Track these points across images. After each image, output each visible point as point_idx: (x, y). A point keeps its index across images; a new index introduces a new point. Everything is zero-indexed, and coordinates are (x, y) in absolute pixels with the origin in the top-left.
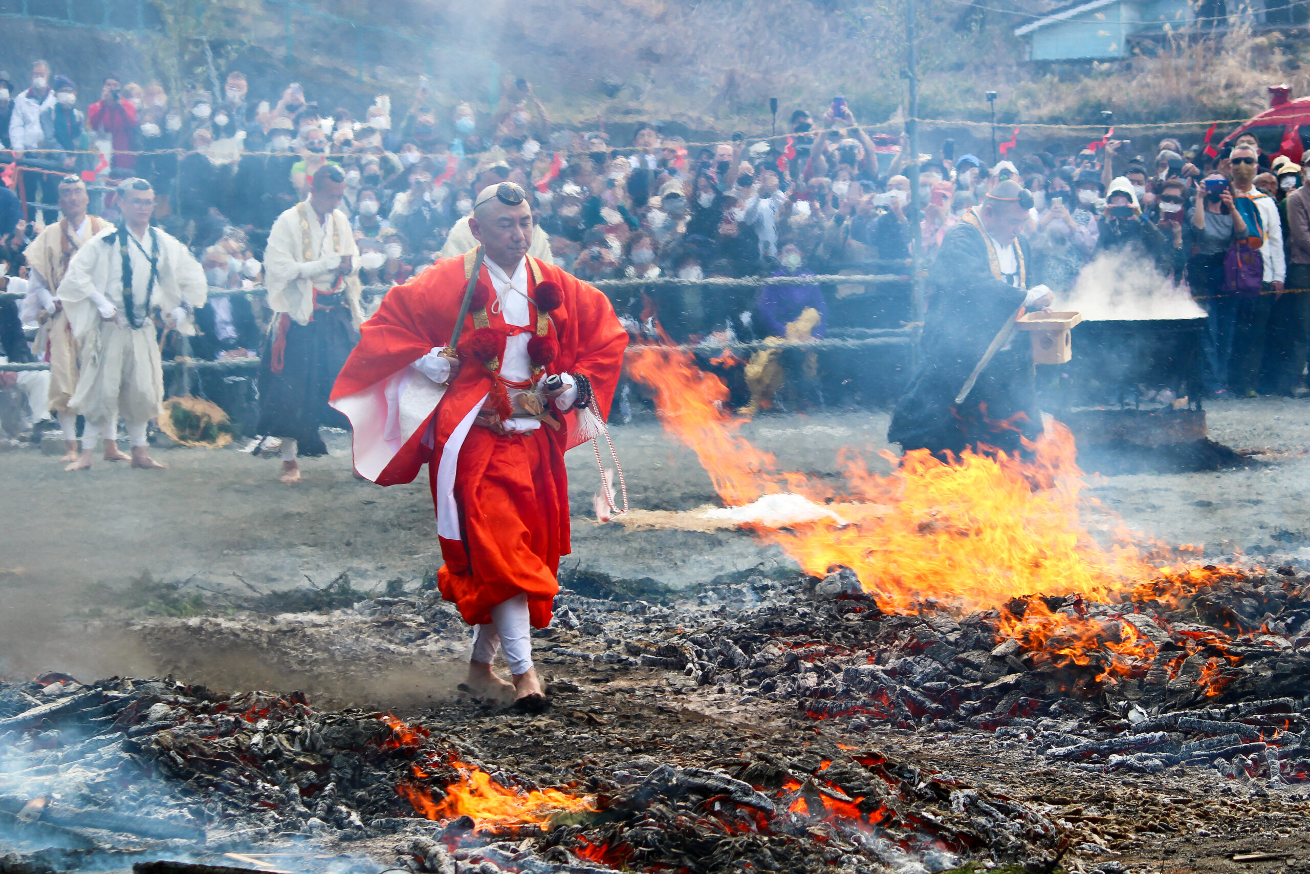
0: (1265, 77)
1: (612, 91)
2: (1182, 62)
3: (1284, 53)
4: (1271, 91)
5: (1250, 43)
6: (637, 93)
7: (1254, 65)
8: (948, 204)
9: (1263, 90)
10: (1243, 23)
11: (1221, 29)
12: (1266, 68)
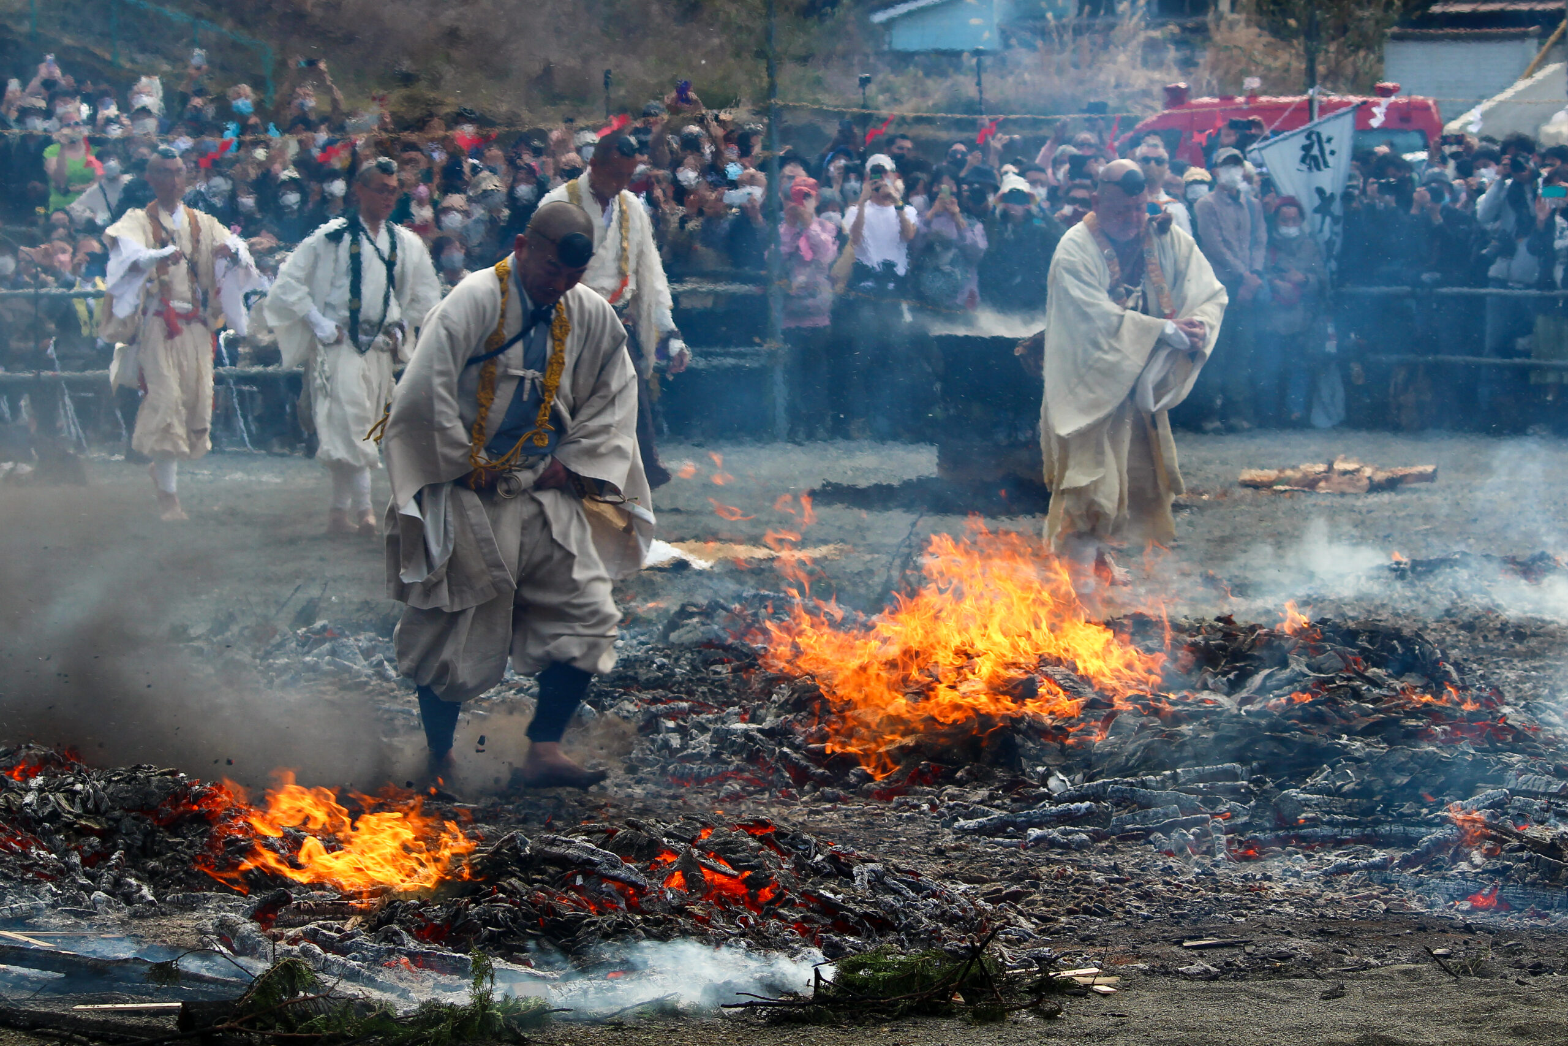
0: (1157, 75)
1: (407, 79)
2: (1066, 56)
3: (1177, 50)
4: (1168, 90)
5: (1142, 36)
6: (435, 82)
7: (1145, 63)
8: (811, 205)
9: (1157, 89)
10: (1133, 14)
11: (1111, 20)
12: (1160, 65)
